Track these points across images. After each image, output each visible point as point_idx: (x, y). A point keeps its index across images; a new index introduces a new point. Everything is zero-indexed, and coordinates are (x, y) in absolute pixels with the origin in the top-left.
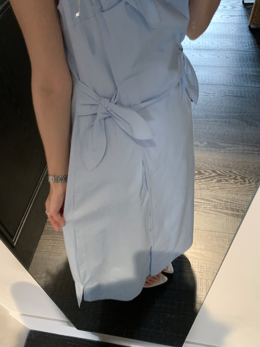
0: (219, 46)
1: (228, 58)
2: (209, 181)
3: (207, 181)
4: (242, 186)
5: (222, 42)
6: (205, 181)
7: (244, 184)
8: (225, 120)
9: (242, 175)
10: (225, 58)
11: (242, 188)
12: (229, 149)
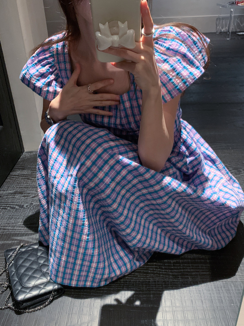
4: (237, 175)
7: (239, 174)
9: (234, 166)
11: (239, 177)
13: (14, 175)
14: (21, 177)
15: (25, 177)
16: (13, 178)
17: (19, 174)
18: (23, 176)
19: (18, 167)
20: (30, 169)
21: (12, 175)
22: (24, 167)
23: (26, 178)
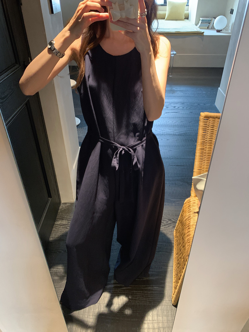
0: (161, 132)
1: (168, 140)
2: (167, 227)
3: (165, 227)
5: (163, 129)
6: (164, 228)
8: (172, 182)
10: (166, 140)
12: (178, 202)
13: (57, 225)
14: (62, 227)
15: (64, 226)
16: (57, 227)
17: (60, 224)
18: (63, 226)
19: (59, 217)
20: (66, 219)
21: (56, 225)
22: (62, 217)
23: (65, 228)
